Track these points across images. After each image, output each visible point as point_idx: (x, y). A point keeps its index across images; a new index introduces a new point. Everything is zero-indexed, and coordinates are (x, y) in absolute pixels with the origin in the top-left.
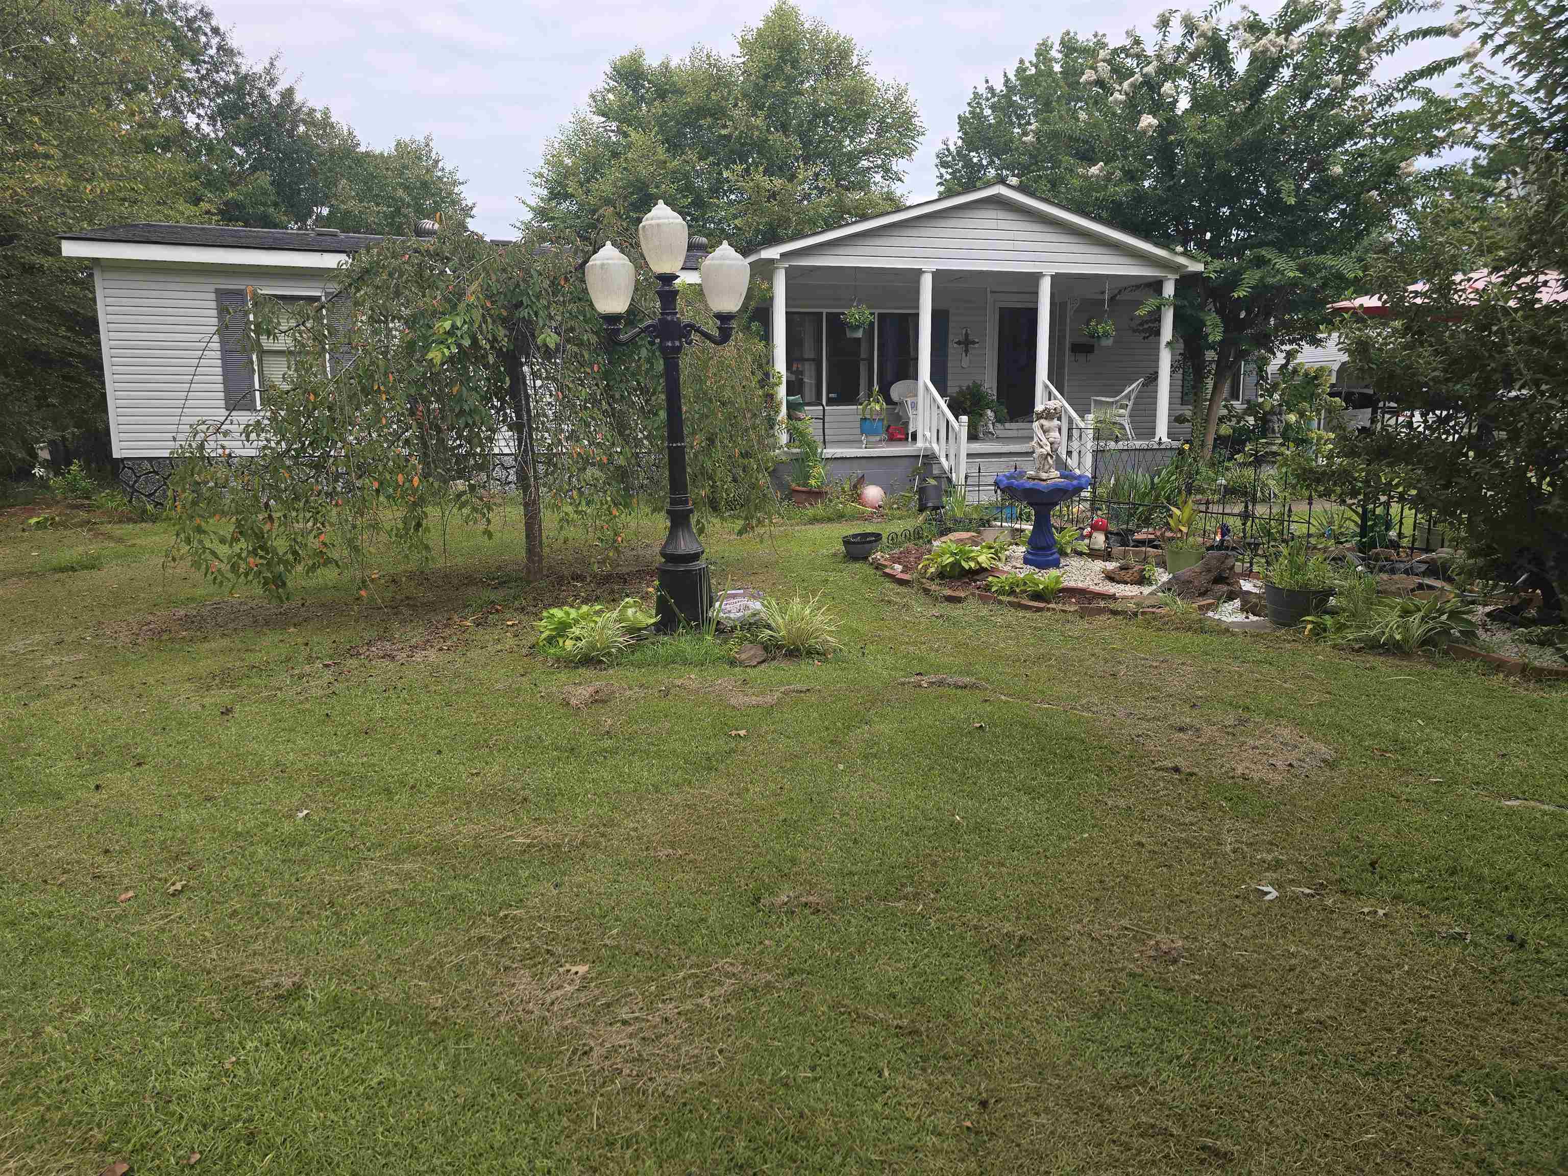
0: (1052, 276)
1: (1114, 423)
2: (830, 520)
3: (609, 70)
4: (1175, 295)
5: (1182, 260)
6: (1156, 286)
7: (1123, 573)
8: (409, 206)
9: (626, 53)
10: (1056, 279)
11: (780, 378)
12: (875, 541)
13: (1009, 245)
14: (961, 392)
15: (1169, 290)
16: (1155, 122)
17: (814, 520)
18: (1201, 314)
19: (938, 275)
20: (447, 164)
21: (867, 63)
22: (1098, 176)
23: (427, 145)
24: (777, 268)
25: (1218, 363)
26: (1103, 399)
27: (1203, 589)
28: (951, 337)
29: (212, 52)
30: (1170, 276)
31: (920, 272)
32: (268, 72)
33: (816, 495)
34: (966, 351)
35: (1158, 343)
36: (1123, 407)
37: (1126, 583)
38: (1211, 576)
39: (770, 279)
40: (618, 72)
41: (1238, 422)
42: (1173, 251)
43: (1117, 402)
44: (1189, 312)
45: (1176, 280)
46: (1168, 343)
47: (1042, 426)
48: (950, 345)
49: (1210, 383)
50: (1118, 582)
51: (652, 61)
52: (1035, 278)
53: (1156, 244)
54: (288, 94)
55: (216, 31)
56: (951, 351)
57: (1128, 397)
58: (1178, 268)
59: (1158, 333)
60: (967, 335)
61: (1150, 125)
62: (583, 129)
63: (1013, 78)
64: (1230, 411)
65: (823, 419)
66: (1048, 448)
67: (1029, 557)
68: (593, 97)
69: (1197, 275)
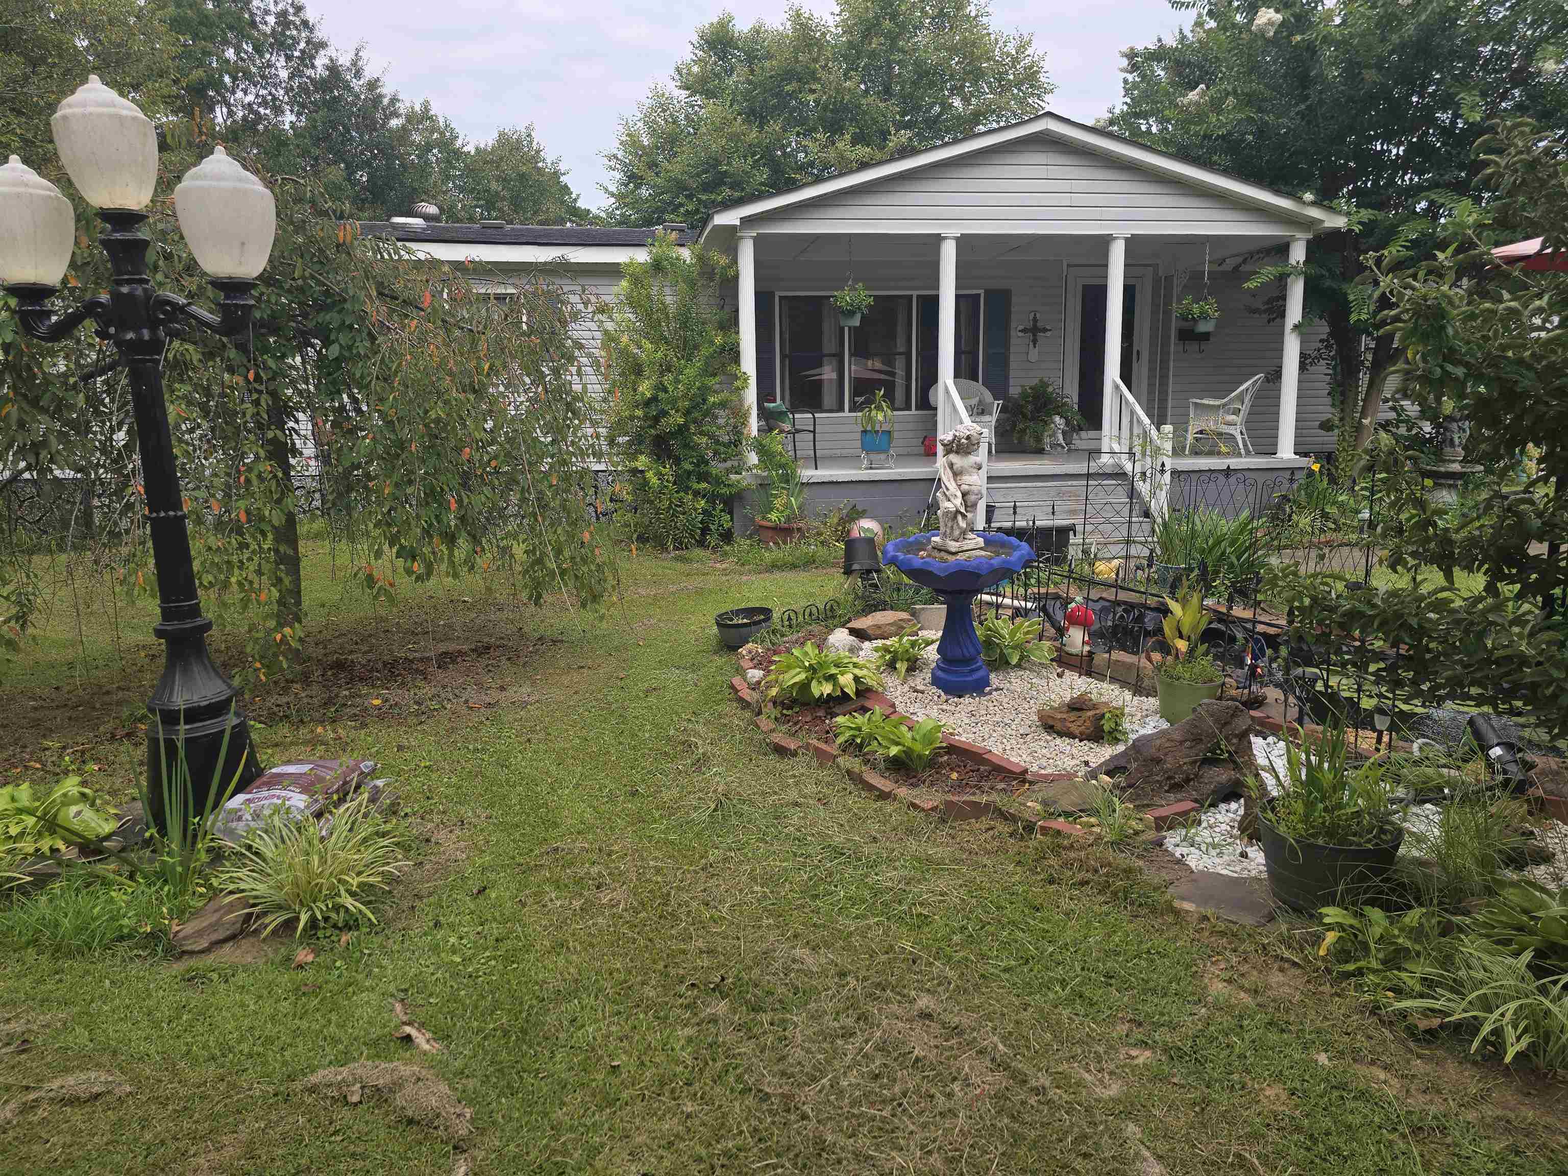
0: (1126, 239)
1: (1221, 434)
2: (794, 567)
3: (695, 39)
4: (1305, 262)
5: (1315, 213)
6: (1282, 249)
7: (1073, 716)
8: (503, 199)
9: (715, 20)
10: (1133, 244)
11: (746, 380)
12: (764, 621)
13: (1065, 199)
14: (1024, 395)
15: (1298, 254)
16: (1278, 17)
17: (774, 567)
18: (1345, 286)
19: (965, 243)
20: (549, 156)
21: (988, 14)
22: (1197, 104)
23: (529, 135)
24: (742, 238)
25: (1376, 351)
26: (1205, 401)
27: (1178, 778)
28: (1013, 325)
29: (302, 45)
30: (1298, 235)
31: (937, 239)
32: (354, 63)
33: (783, 532)
34: (1035, 342)
35: (1283, 326)
36: (1237, 412)
37: (1072, 736)
38: (1200, 751)
39: (733, 252)
40: (707, 42)
41: (1409, 430)
42: (1299, 200)
43: (1224, 405)
44: (1328, 283)
45: (1309, 243)
46: (1296, 327)
47: (951, 466)
48: (1013, 333)
49: (1364, 379)
50: (1061, 734)
51: (742, 26)
52: (1103, 243)
53: (1278, 192)
54: (373, 85)
55: (305, 23)
56: (1013, 341)
57: (1241, 398)
58: (1309, 224)
59: (1282, 314)
60: (1035, 320)
61: (1270, 23)
62: (662, 104)
63: (1190, 35)
64: (1399, 415)
65: (814, 432)
66: (958, 501)
67: (940, 673)
68: (678, 70)
69: (1335, 233)
